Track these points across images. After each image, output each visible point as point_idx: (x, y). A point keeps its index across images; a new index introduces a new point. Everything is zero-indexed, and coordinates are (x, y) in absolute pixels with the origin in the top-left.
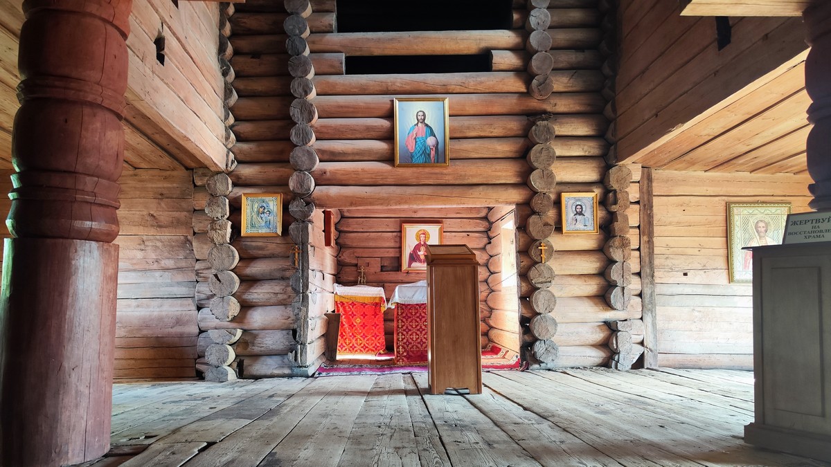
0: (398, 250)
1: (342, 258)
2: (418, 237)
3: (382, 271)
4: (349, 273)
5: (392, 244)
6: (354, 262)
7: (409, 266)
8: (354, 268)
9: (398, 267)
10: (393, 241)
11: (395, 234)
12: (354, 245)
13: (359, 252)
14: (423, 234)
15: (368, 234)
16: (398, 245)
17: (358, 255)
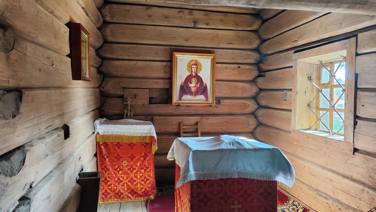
0: (167, 81)
1: (106, 88)
2: (190, 67)
3: (150, 103)
4: (114, 106)
5: (161, 75)
6: (120, 93)
7: (180, 99)
8: (119, 100)
9: (168, 99)
10: (162, 71)
11: (164, 63)
12: (119, 74)
13: (125, 83)
14: (195, 65)
15: (135, 62)
16: (167, 76)
17: (123, 86)
